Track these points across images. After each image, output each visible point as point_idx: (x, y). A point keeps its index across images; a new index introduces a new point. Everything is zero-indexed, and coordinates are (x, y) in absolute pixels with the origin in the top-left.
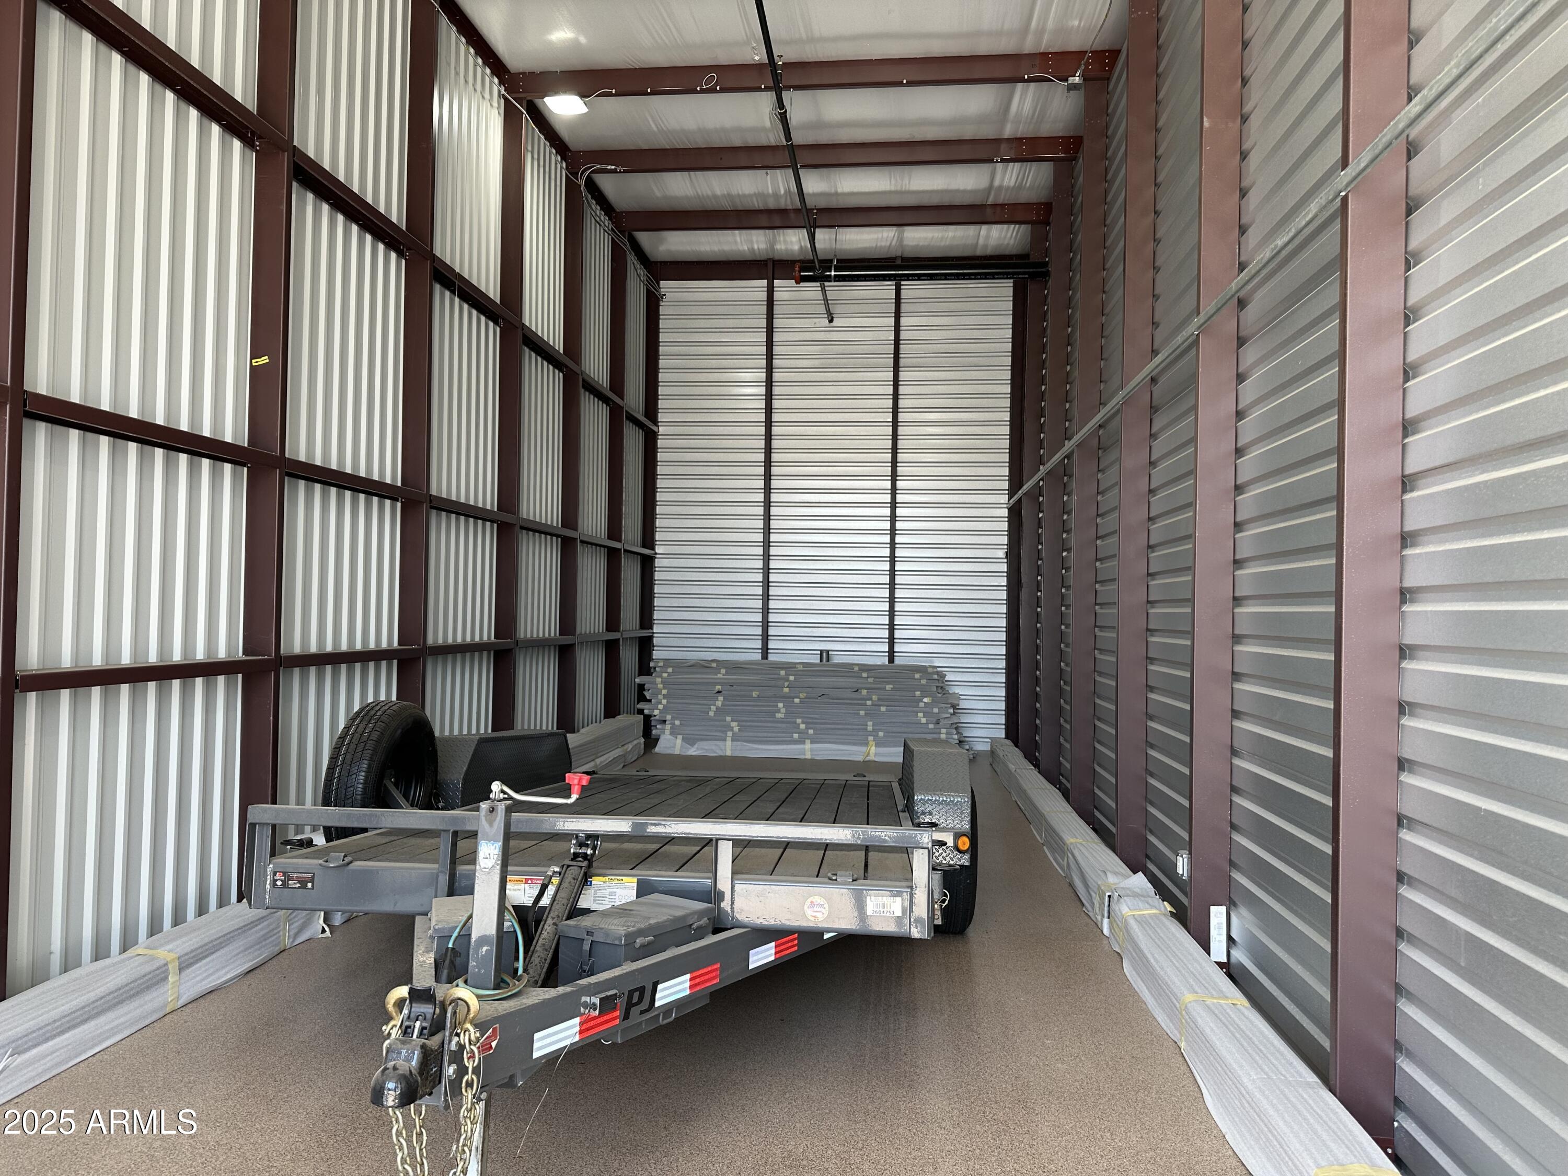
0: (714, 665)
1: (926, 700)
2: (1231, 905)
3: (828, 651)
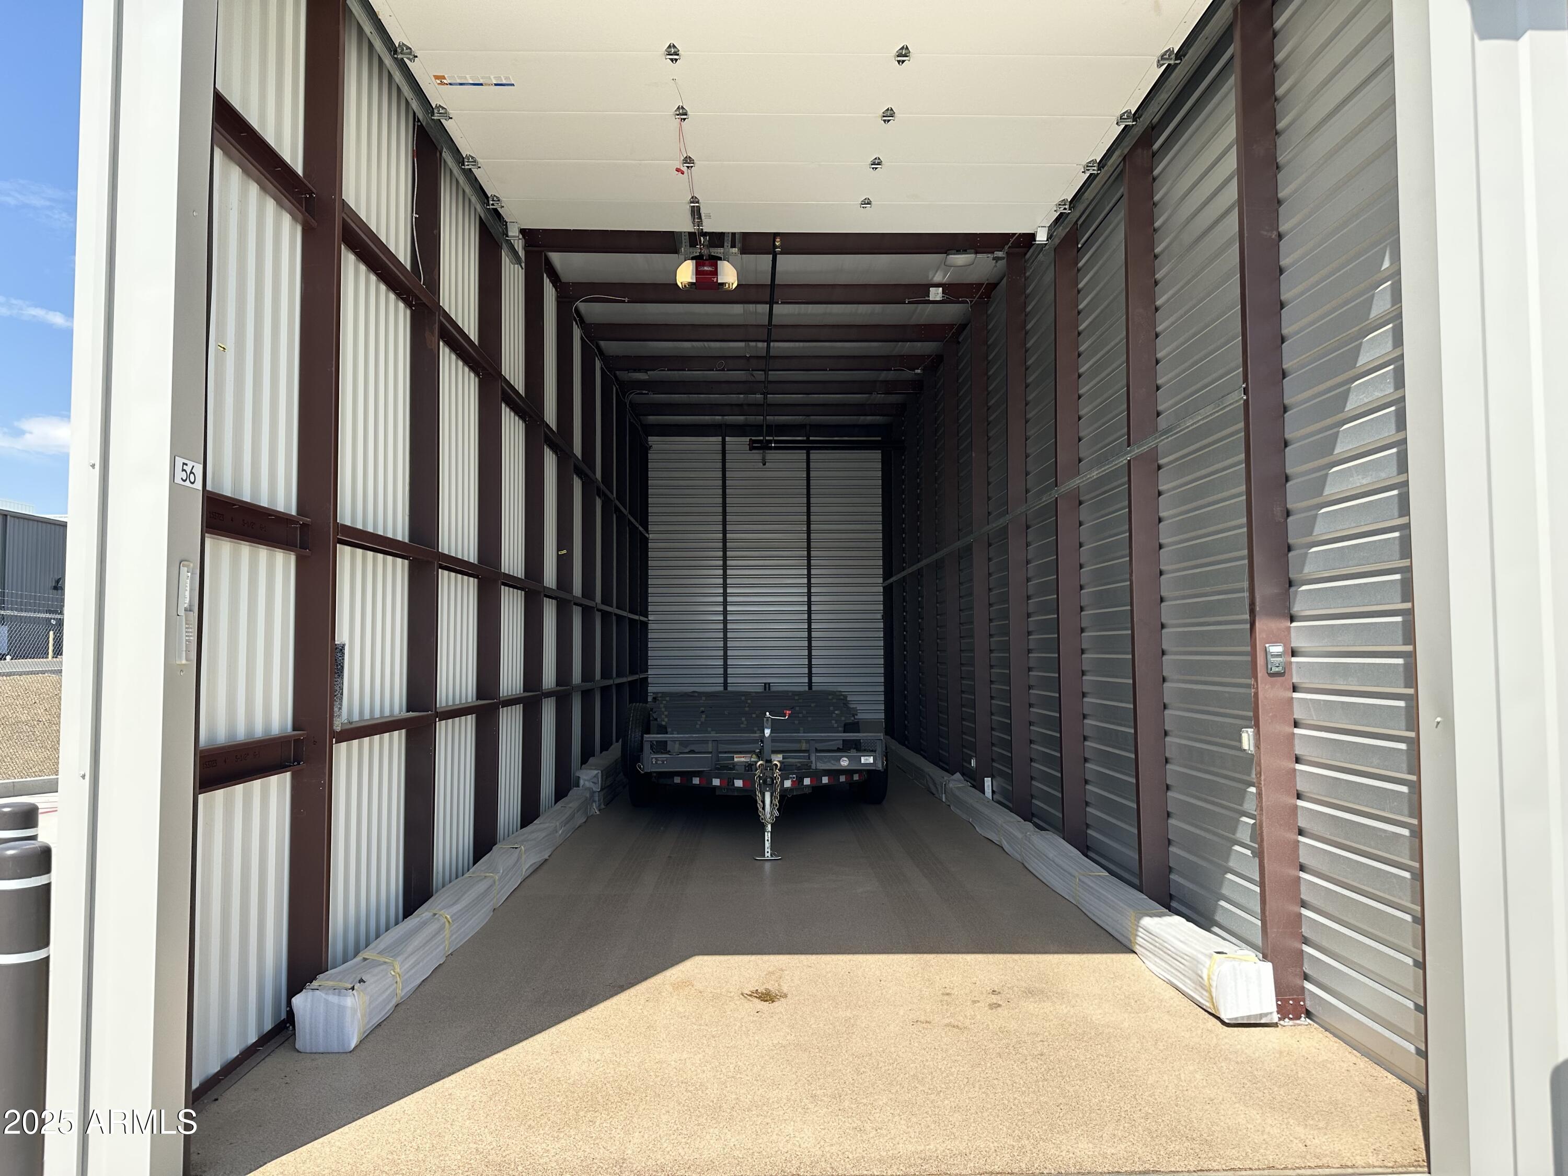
0: (696, 694)
1: (836, 712)
2: (993, 777)
3: (769, 683)
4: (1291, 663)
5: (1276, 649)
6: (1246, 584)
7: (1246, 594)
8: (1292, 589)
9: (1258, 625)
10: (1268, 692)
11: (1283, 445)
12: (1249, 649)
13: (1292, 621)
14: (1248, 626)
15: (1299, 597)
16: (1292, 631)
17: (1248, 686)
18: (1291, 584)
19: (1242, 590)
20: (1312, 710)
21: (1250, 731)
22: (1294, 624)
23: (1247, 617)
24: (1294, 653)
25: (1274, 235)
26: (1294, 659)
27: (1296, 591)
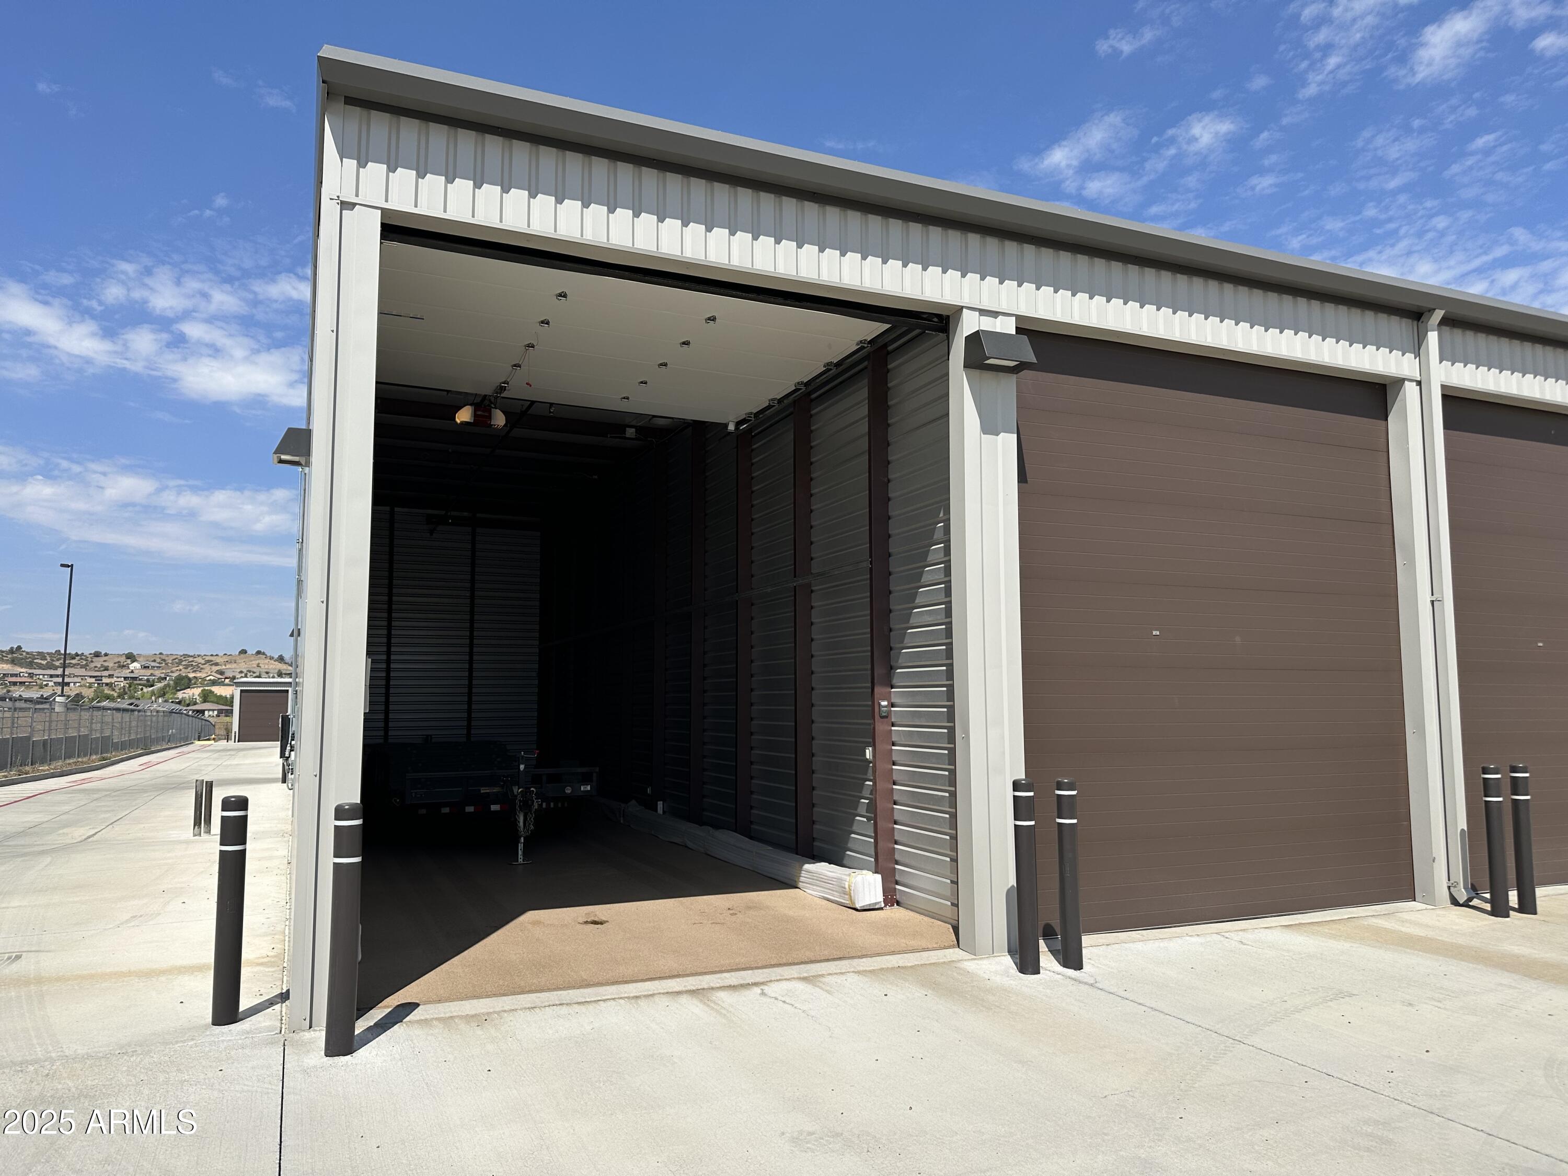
1: (498, 760)
2: (664, 801)
3: (431, 735)
4: (891, 711)
5: (884, 703)
6: (869, 666)
7: (869, 672)
8: (892, 671)
9: (876, 690)
10: (880, 727)
11: (888, 593)
12: (870, 703)
13: (892, 688)
14: (870, 690)
15: (896, 676)
16: (892, 693)
17: (870, 724)
18: (891, 668)
19: (866, 670)
20: (902, 736)
21: (870, 748)
22: (893, 690)
23: (869, 685)
24: (893, 705)
25: (886, 480)
26: (893, 709)
27: (895, 672)
